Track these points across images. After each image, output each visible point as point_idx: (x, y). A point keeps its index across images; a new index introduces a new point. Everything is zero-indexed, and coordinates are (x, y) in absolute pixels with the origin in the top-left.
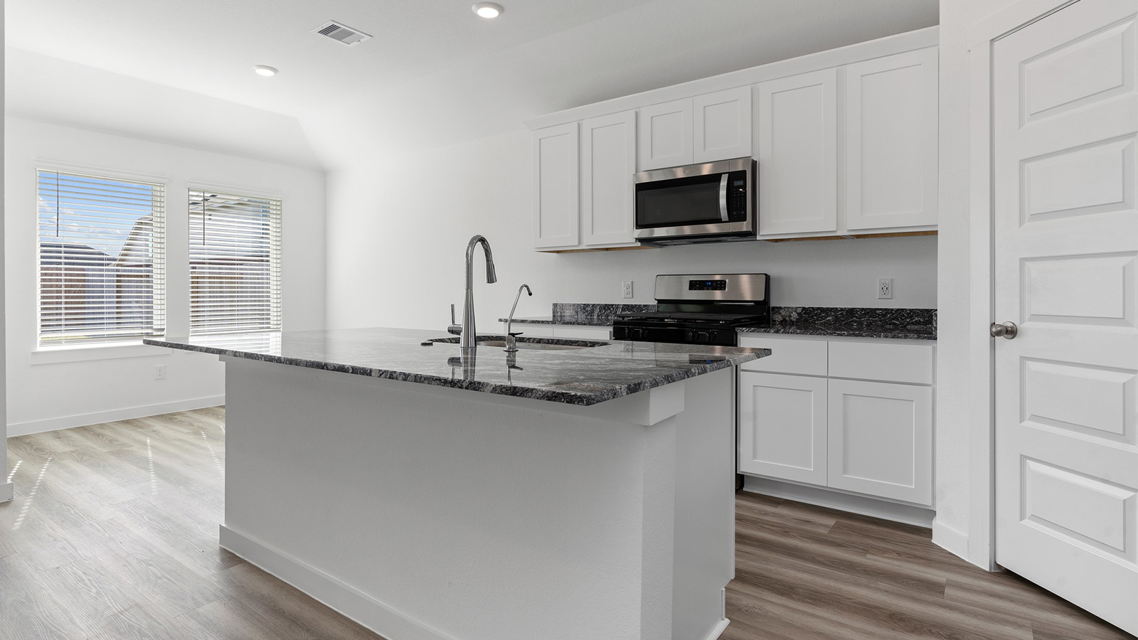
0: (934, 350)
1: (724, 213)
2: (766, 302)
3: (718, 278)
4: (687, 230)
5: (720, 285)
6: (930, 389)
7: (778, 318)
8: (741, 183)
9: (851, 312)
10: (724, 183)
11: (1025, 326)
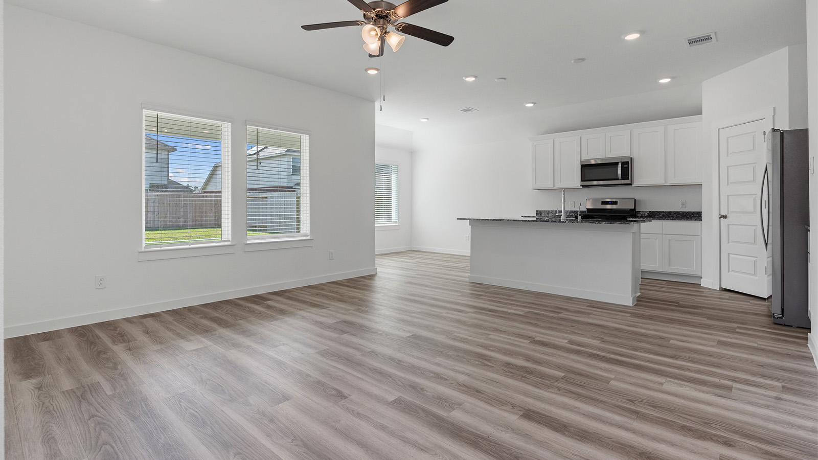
0: (701, 224)
1: (620, 176)
2: (634, 209)
3: (614, 200)
4: (601, 183)
5: (615, 203)
6: (700, 237)
7: (639, 215)
8: (626, 166)
9: (670, 212)
10: (620, 165)
11: (730, 216)
